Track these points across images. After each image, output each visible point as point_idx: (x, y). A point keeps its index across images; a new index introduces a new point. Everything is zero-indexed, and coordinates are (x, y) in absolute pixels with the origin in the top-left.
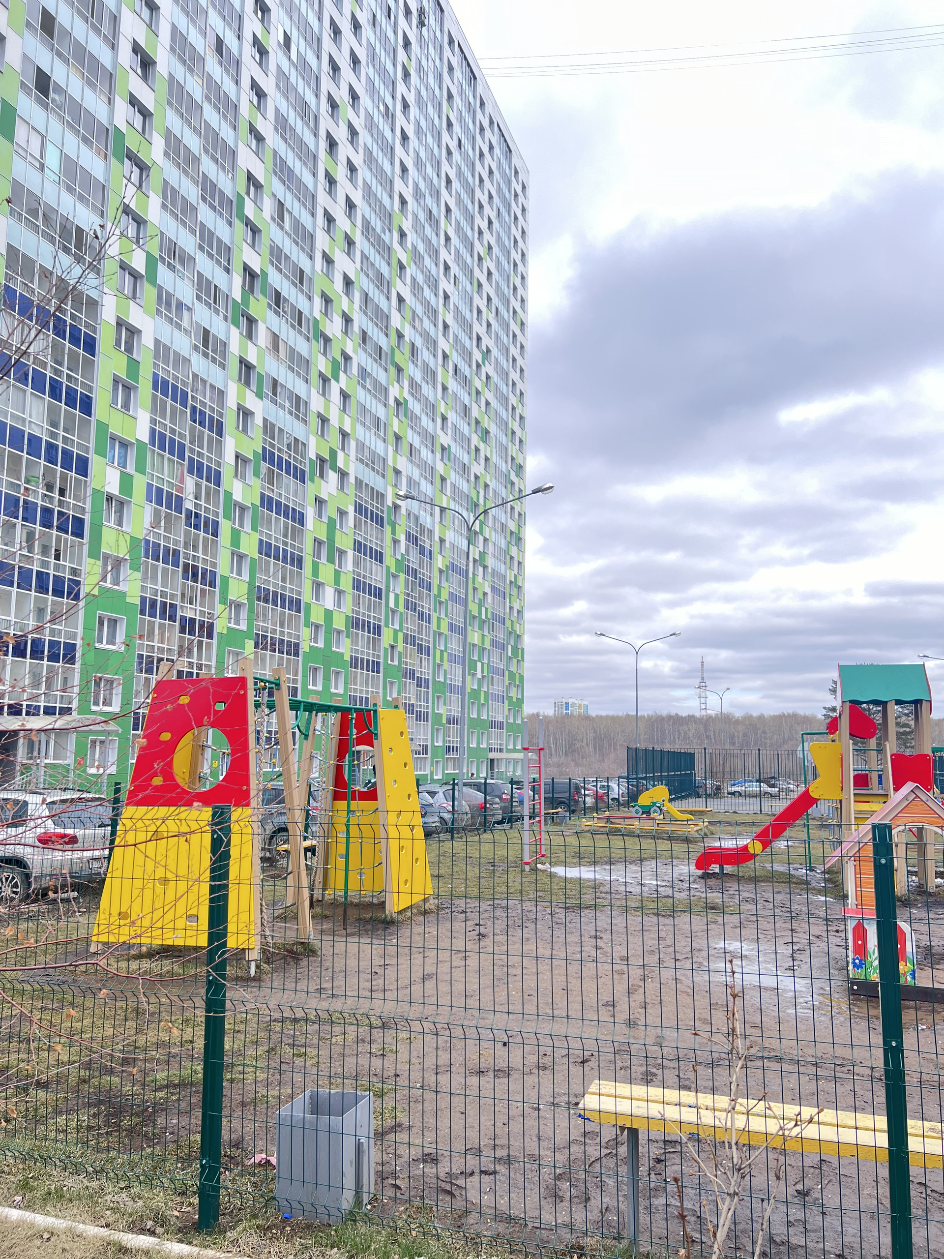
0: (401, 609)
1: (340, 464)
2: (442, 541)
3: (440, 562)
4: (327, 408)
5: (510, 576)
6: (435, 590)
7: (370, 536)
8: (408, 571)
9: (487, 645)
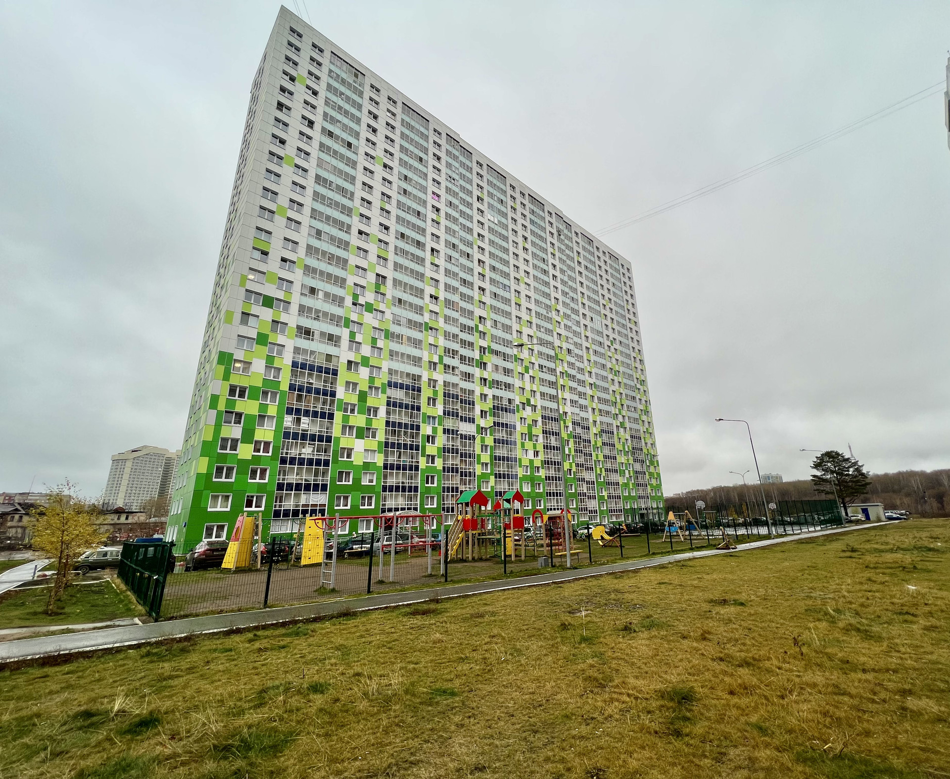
0: (573, 453)
1: (532, 402)
2: (595, 422)
3: (594, 430)
4: (524, 384)
5: (642, 429)
6: (593, 443)
7: (553, 426)
8: (575, 437)
9: (631, 462)
